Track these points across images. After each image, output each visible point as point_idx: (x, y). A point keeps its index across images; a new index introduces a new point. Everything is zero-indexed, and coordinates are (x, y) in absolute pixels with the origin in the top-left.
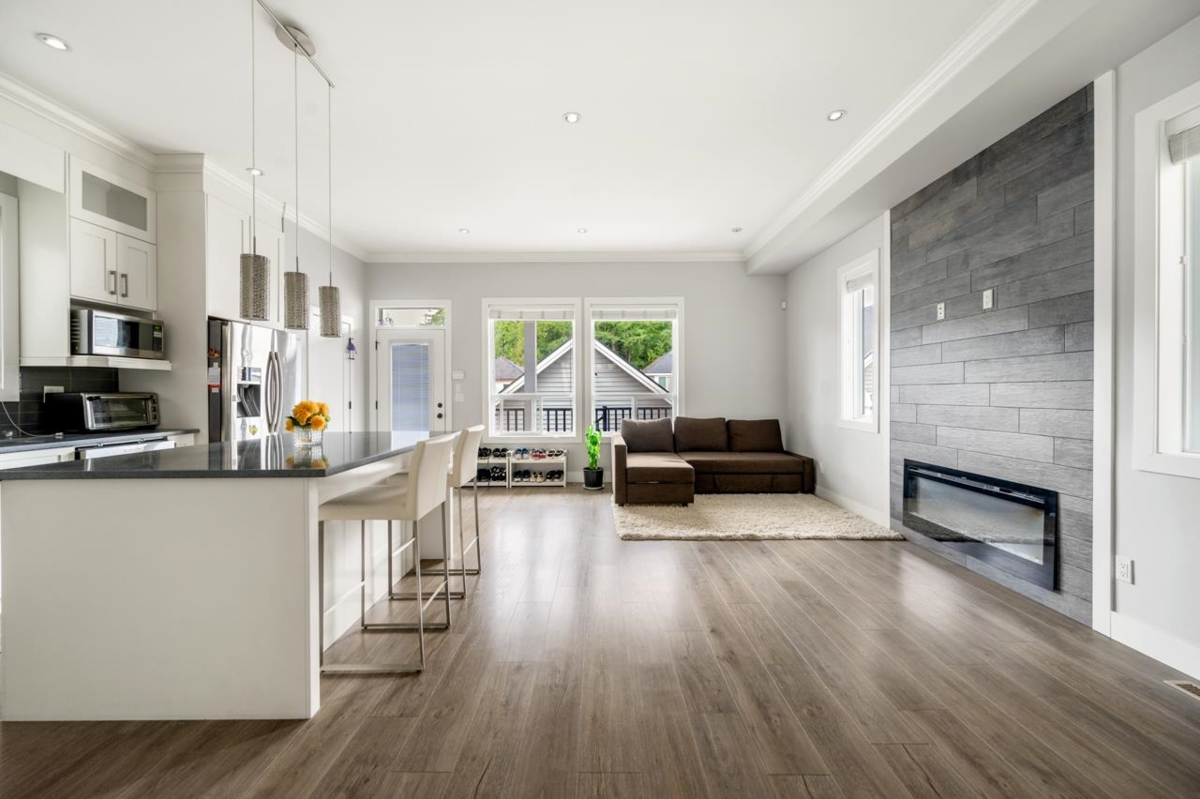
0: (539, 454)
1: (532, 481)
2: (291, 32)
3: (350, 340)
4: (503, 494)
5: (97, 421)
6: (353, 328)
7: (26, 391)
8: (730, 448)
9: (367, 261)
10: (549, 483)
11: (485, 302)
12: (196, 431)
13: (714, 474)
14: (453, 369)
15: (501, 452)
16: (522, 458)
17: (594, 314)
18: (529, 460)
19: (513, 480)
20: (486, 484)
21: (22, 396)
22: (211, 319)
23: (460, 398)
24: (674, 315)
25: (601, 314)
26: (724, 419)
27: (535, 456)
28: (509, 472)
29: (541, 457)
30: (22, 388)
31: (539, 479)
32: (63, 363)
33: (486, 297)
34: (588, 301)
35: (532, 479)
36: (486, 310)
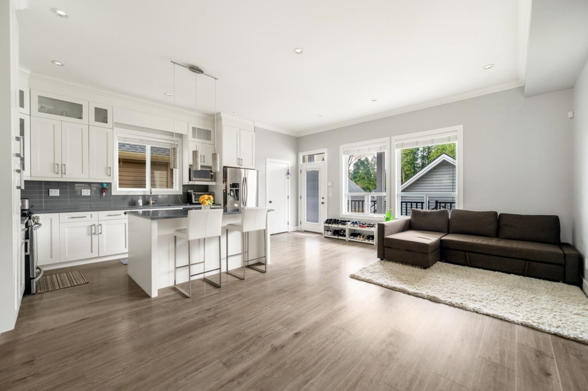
0: (363, 225)
1: (358, 239)
2: (195, 69)
3: (288, 170)
4: (345, 244)
5: (195, 201)
6: (290, 166)
7: (185, 192)
8: (497, 235)
9: (298, 136)
10: (367, 241)
11: (341, 147)
12: (220, 205)
13: (465, 251)
14: (328, 181)
15: (344, 222)
16: (354, 227)
17: (397, 146)
18: (357, 228)
19: (349, 238)
20: (336, 237)
21: (183, 193)
22: (224, 167)
23: (331, 195)
24: (456, 138)
25: (403, 145)
26: (496, 213)
27: (360, 226)
28: (347, 233)
29: (363, 227)
30: (183, 191)
31: (361, 239)
32: (187, 184)
33: (341, 144)
34: (394, 138)
35: (358, 238)
36: (341, 151)
